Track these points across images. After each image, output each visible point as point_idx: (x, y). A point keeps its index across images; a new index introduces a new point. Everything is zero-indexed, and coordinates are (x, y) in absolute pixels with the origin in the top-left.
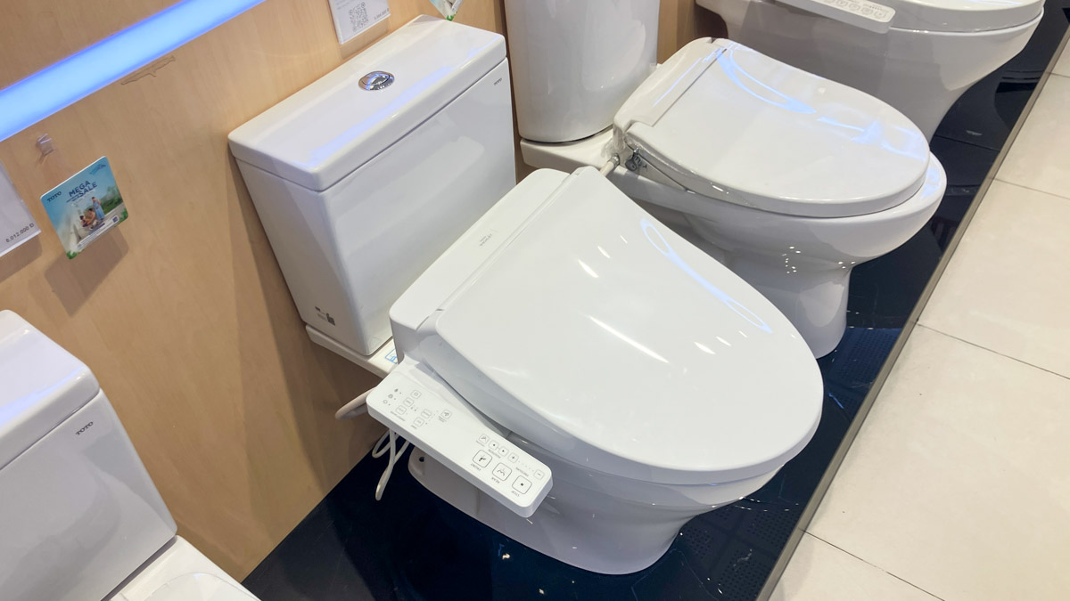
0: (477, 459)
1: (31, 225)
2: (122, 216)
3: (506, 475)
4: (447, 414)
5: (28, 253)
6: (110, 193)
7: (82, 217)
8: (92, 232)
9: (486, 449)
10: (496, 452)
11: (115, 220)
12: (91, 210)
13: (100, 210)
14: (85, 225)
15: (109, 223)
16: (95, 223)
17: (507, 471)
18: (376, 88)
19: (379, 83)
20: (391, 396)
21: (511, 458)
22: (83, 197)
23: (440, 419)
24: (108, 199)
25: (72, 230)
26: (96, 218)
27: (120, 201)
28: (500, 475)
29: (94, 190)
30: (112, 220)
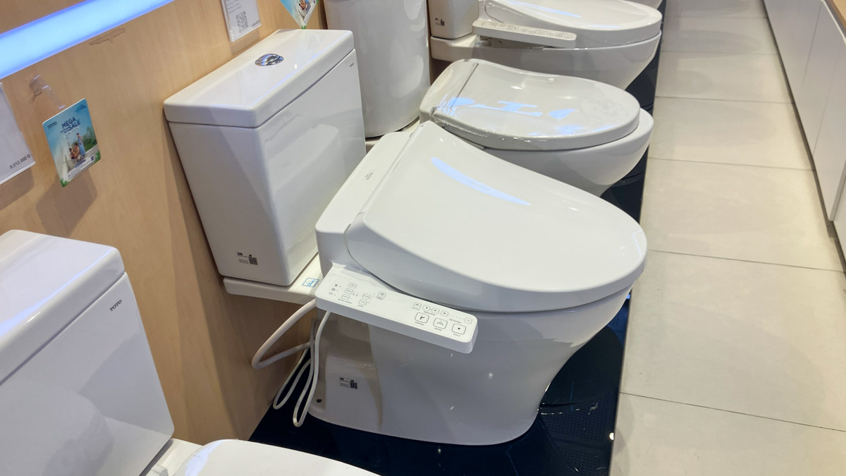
0: (418, 318)
1: (29, 156)
2: (97, 156)
3: (445, 325)
4: (382, 294)
5: (23, 183)
6: (89, 132)
7: (70, 149)
8: (78, 165)
9: (422, 311)
10: (430, 312)
11: (92, 158)
12: (76, 144)
13: (82, 146)
14: (73, 158)
15: (88, 160)
16: (79, 158)
17: (445, 323)
18: (269, 64)
19: (272, 60)
20: (334, 289)
21: (443, 314)
22: (71, 131)
23: (379, 298)
24: (88, 138)
25: (64, 160)
26: (80, 153)
27: (95, 142)
28: (441, 326)
29: (78, 127)
30: (90, 159)
